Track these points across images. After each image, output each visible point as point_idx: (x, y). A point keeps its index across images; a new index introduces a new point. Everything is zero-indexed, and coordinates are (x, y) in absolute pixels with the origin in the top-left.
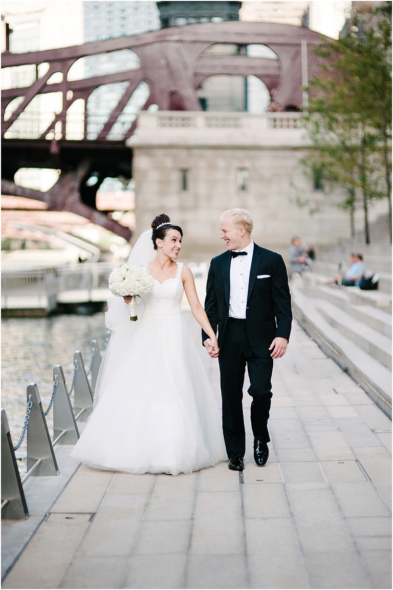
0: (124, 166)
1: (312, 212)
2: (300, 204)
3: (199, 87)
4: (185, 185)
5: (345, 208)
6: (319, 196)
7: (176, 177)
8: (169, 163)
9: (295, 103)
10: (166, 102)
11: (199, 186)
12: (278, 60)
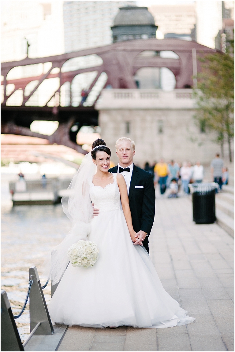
0: (93, 120)
1: (200, 145)
2: (192, 140)
3: (134, 74)
4: (128, 130)
5: (218, 142)
6: (203, 136)
7: (123, 126)
8: (119, 118)
9: (189, 83)
10: (116, 84)
11: (136, 130)
12: (180, 59)
